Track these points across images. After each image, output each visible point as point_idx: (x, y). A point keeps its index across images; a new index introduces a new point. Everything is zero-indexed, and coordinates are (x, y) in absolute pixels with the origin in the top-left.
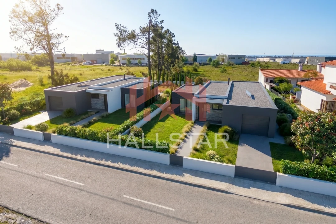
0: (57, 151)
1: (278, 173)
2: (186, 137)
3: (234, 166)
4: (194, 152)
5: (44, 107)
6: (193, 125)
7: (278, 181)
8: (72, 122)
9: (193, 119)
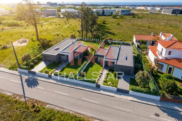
0: (55, 82)
1: (130, 91)
2: (101, 75)
3: (116, 88)
4: (104, 82)
5: (42, 59)
6: (103, 69)
7: (130, 93)
8: (56, 68)
9: (104, 66)
